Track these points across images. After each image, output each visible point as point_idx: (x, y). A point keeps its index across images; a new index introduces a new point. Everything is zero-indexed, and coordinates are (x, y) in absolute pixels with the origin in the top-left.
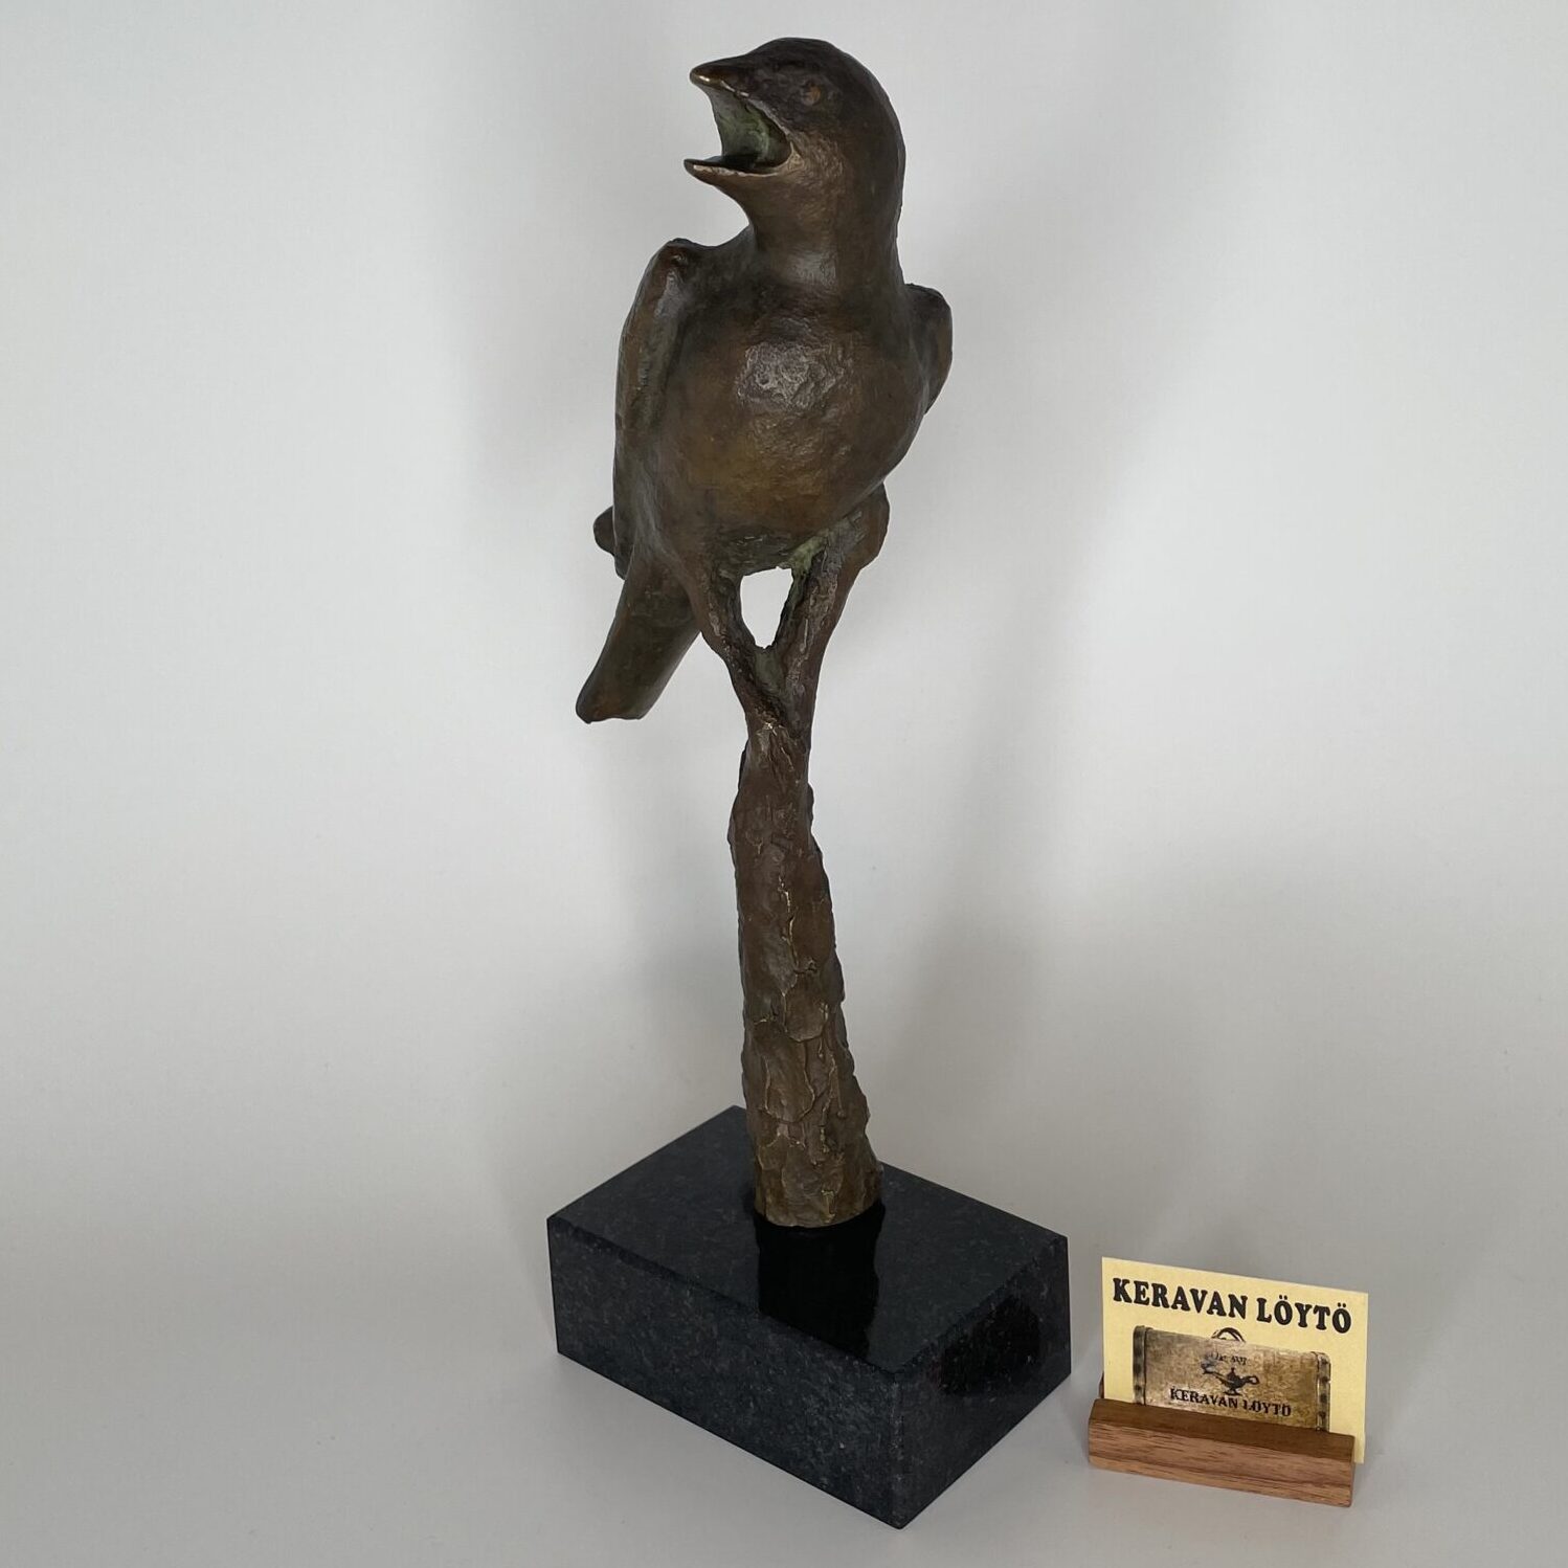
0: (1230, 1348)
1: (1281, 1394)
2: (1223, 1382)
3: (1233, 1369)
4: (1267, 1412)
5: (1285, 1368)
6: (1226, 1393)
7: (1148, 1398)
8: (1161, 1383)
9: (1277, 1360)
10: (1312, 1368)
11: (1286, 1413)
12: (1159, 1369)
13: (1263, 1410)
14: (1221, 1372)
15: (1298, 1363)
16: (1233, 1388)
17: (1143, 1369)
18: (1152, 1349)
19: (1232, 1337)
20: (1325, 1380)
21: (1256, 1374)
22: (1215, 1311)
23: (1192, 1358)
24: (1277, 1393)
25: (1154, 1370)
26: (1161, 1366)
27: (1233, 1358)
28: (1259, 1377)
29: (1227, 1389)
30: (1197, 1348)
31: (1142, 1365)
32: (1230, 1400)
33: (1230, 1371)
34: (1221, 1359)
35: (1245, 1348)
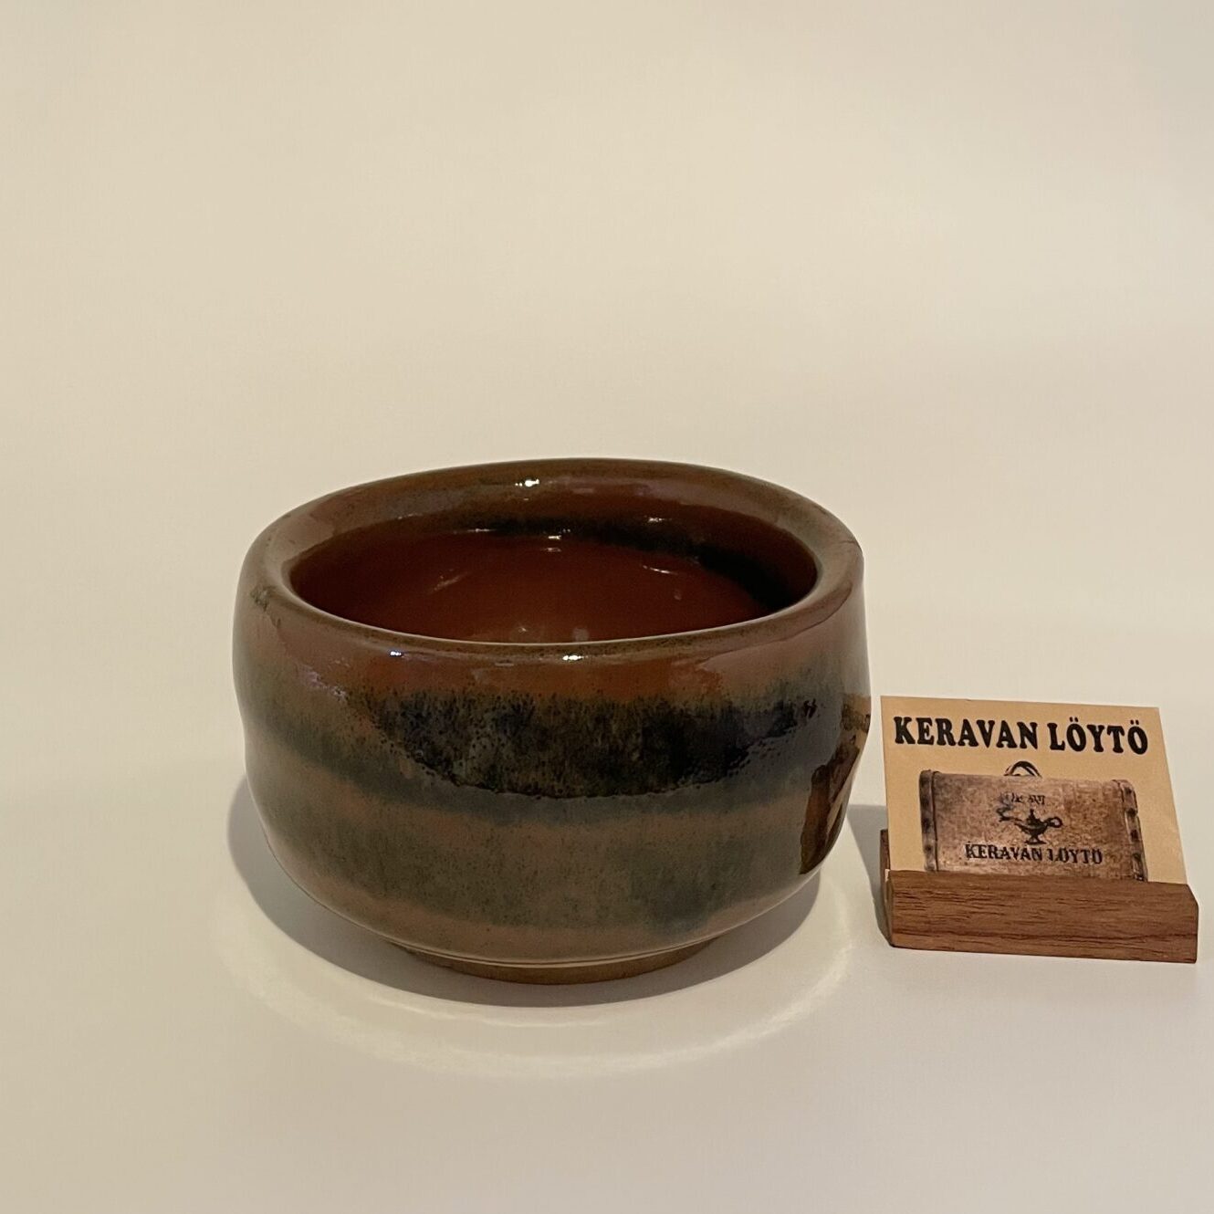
0: (1025, 785)
1: (1089, 838)
2: (1024, 829)
3: (1032, 811)
4: (1075, 861)
5: (1088, 803)
6: (1027, 842)
7: (941, 860)
8: (955, 838)
9: (1078, 794)
10: (1117, 800)
11: (1097, 860)
12: (950, 822)
13: (1071, 859)
14: (1020, 816)
15: (1100, 796)
16: (1035, 835)
17: (932, 823)
18: (941, 797)
19: (1028, 773)
20: (1132, 813)
21: (1057, 815)
22: (1005, 743)
23: (986, 803)
24: (1083, 836)
25: (944, 823)
26: (953, 818)
27: (1030, 798)
28: (1060, 817)
29: (1028, 837)
30: (990, 790)
31: (931, 818)
32: (1033, 850)
33: (1029, 814)
34: (1018, 800)
35: (1041, 785)
